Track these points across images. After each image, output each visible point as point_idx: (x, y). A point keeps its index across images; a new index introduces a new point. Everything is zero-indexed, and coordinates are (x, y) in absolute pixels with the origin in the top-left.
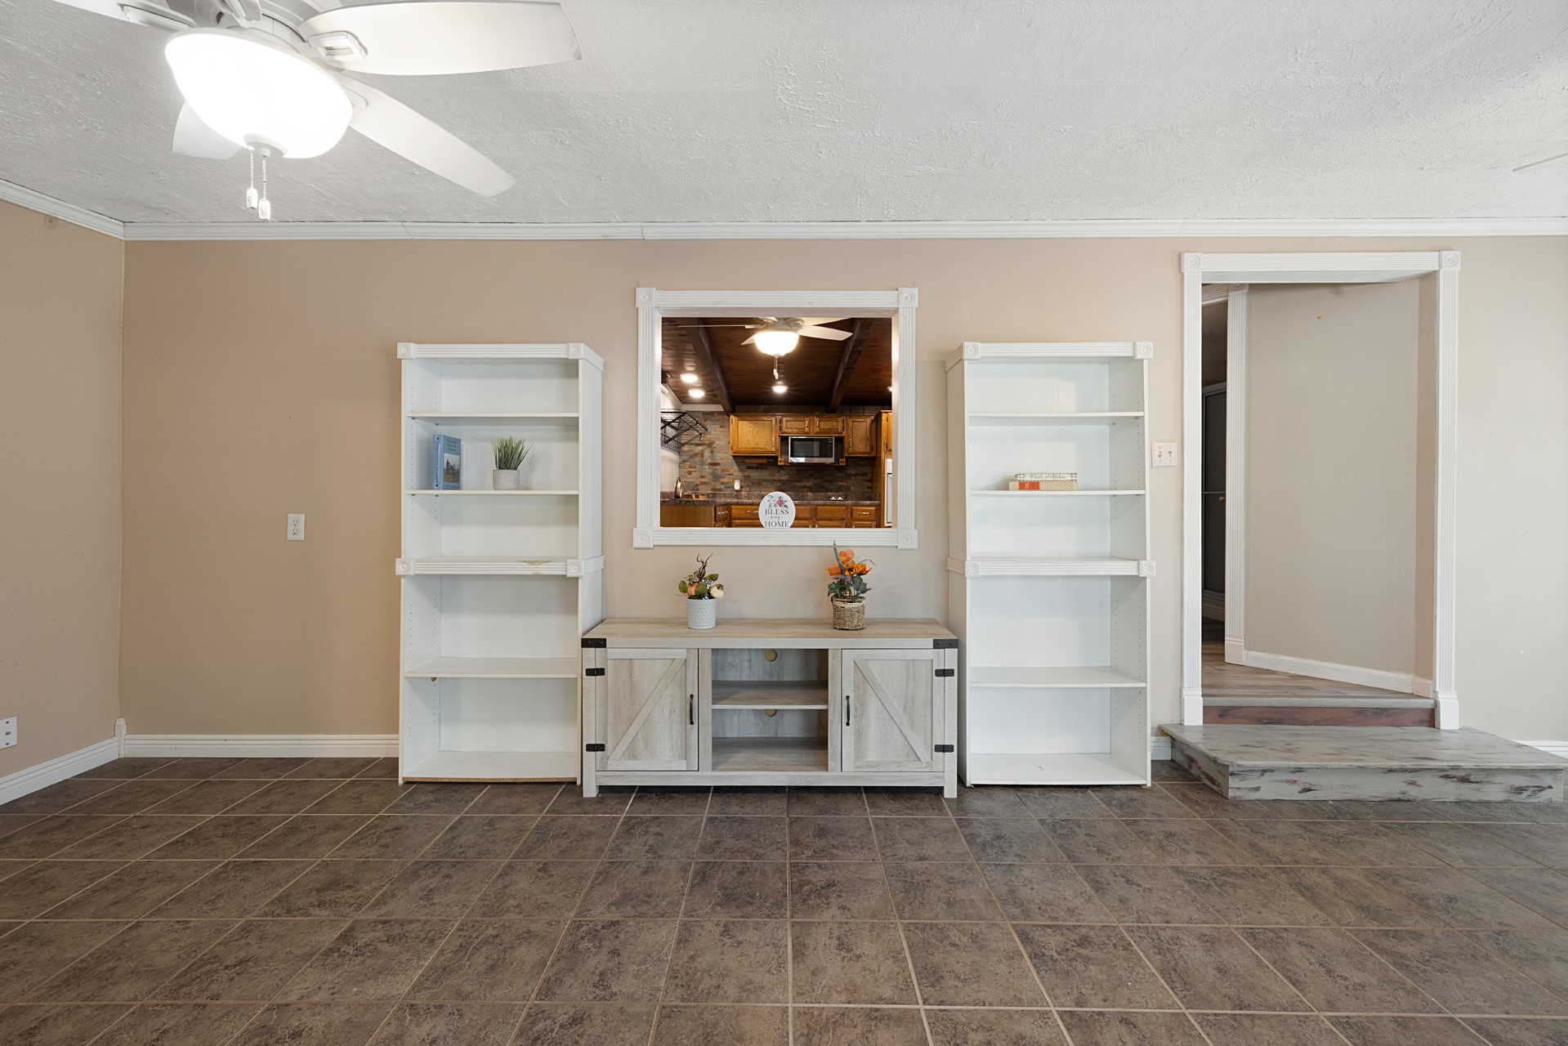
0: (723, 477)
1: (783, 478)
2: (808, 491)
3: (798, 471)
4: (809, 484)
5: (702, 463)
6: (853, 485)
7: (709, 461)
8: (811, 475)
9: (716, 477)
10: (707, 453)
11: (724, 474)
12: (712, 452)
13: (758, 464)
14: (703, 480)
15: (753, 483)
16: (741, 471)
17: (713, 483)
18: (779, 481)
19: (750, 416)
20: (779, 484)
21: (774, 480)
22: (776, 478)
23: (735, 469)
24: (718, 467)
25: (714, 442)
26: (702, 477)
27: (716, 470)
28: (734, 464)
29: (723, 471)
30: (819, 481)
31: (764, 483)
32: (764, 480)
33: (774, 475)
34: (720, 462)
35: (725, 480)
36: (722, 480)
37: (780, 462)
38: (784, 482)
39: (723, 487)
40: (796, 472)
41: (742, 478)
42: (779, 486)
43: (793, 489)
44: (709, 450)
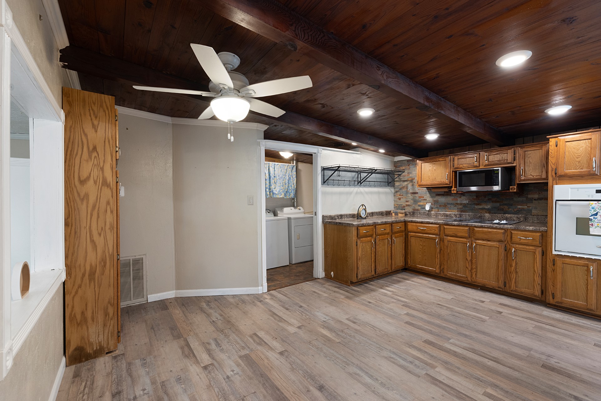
0: (420, 201)
1: (465, 202)
2: (486, 213)
3: (477, 196)
4: (488, 207)
5: (407, 193)
6: (535, 208)
7: (411, 191)
8: (489, 199)
9: (415, 201)
10: (410, 186)
11: (420, 199)
12: (413, 185)
13: (445, 192)
14: (407, 203)
15: (440, 206)
16: (432, 197)
17: (413, 205)
18: (461, 204)
20: (460, 207)
21: (457, 204)
22: (459, 202)
23: (427, 196)
24: (416, 195)
25: (414, 179)
26: (407, 201)
27: (415, 197)
28: (428, 193)
29: (420, 197)
30: (498, 204)
31: (449, 206)
32: (448, 204)
33: (457, 200)
34: (418, 191)
35: (421, 204)
36: (419, 204)
37: (453, 190)
38: (465, 205)
39: (420, 208)
40: (475, 198)
41: (432, 202)
42: (461, 208)
43: (472, 210)
44: (411, 184)
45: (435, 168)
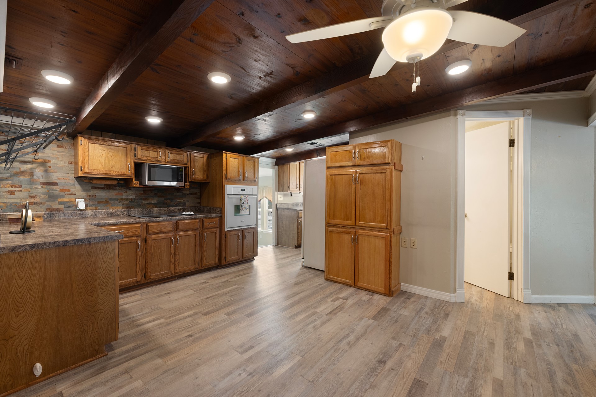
0: (63, 197)
1: (131, 197)
2: (153, 207)
3: (144, 191)
4: (154, 201)
5: (32, 182)
6: (188, 201)
7: (42, 180)
8: (155, 194)
9: (52, 197)
10: (39, 173)
11: (63, 194)
12: (46, 171)
13: (105, 185)
14: (33, 200)
15: (99, 202)
16: (85, 190)
17: (48, 203)
18: (127, 199)
19: (103, 141)
20: (126, 202)
21: (122, 199)
22: (124, 197)
23: (77, 189)
24: (55, 187)
25: (48, 161)
26: (31, 197)
27: (52, 190)
28: (77, 184)
29: (61, 190)
30: (162, 199)
31: (112, 202)
32: (110, 199)
33: (122, 195)
34: (58, 182)
35: (65, 200)
36: (60, 200)
37: (135, 184)
38: (132, 201)
39: (62, 206)
40: (142, 192)
41: (86, 197)
42: (127, 204)
43: (140, 206)
44: (42, 168)
45: (111, 153)
